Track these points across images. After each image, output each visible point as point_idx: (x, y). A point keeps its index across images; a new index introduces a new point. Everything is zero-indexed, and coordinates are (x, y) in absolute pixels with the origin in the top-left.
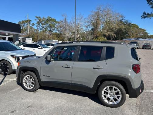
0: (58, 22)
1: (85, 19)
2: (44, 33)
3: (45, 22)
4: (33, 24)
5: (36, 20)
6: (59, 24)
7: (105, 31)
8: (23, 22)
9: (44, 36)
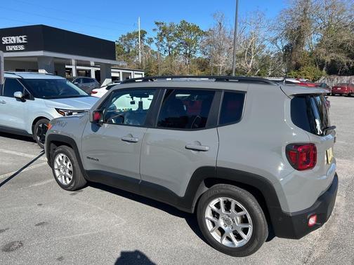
0: (204, 33)
1: (268, 21)
2: (171, 60)
3: (175, 34)
4: (151, 41)
5: (154, 30)
6: (207, 38)
7: (323, 50)
8: (130, 36)
9: (171, 66)
